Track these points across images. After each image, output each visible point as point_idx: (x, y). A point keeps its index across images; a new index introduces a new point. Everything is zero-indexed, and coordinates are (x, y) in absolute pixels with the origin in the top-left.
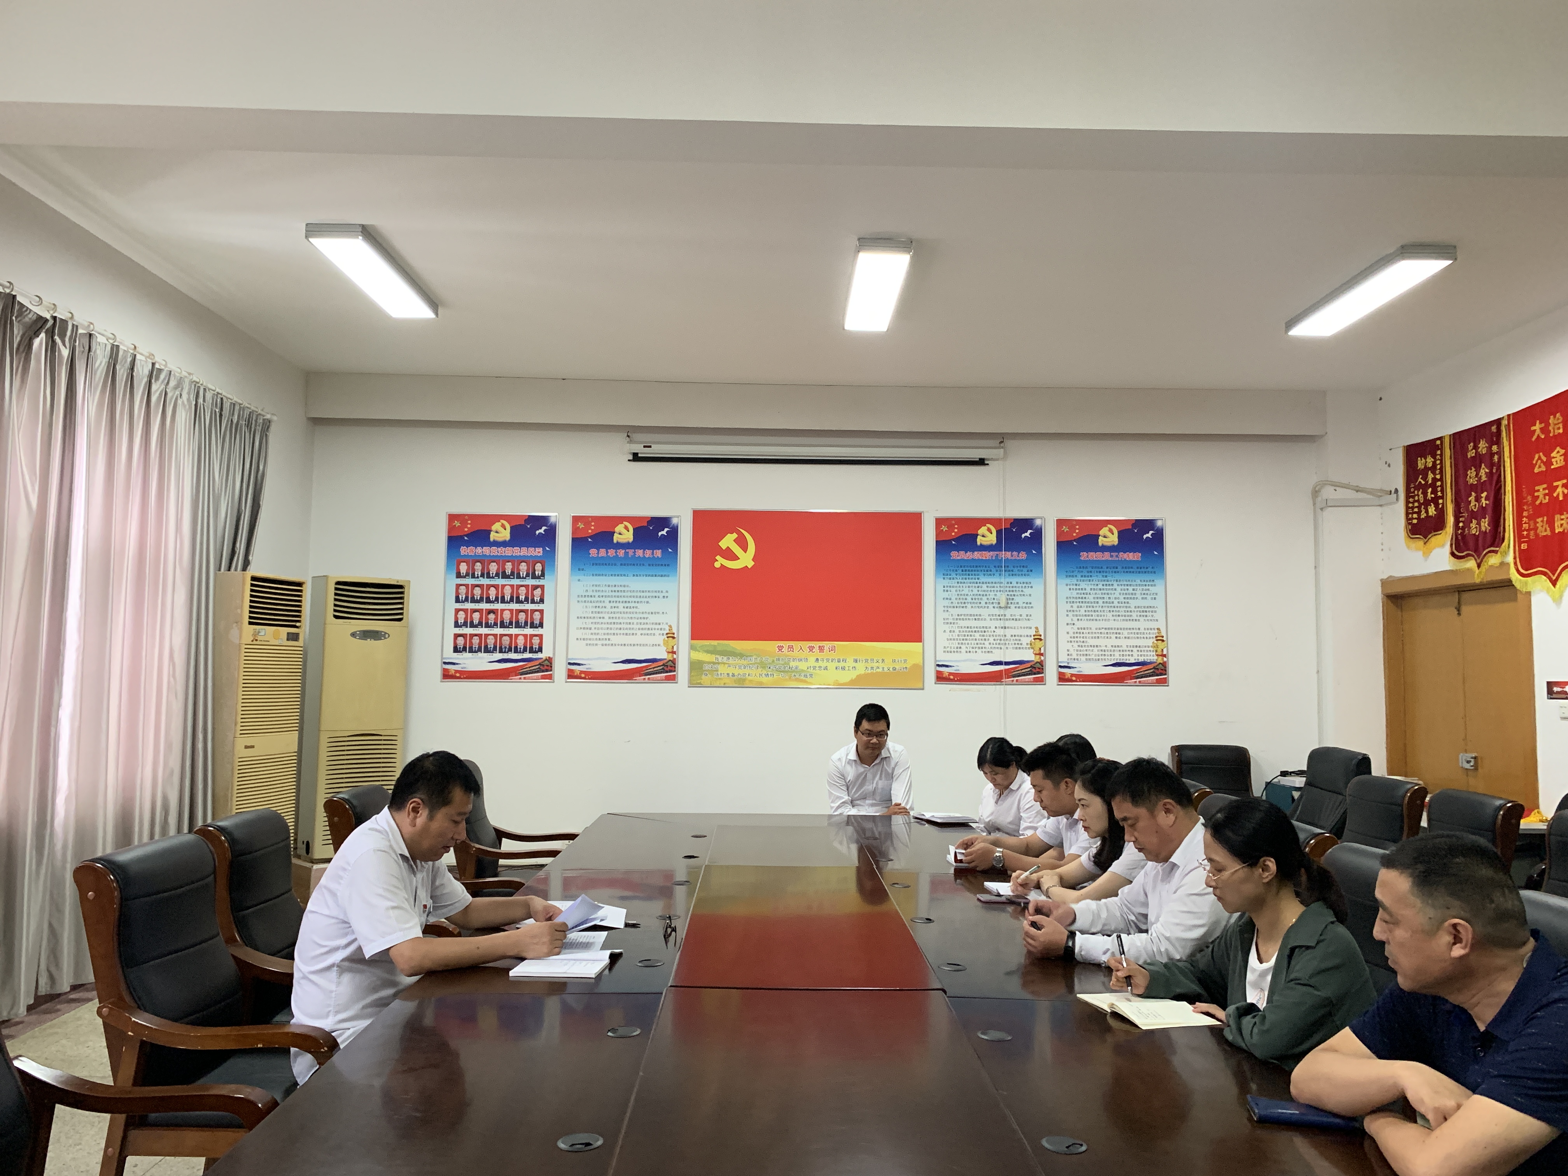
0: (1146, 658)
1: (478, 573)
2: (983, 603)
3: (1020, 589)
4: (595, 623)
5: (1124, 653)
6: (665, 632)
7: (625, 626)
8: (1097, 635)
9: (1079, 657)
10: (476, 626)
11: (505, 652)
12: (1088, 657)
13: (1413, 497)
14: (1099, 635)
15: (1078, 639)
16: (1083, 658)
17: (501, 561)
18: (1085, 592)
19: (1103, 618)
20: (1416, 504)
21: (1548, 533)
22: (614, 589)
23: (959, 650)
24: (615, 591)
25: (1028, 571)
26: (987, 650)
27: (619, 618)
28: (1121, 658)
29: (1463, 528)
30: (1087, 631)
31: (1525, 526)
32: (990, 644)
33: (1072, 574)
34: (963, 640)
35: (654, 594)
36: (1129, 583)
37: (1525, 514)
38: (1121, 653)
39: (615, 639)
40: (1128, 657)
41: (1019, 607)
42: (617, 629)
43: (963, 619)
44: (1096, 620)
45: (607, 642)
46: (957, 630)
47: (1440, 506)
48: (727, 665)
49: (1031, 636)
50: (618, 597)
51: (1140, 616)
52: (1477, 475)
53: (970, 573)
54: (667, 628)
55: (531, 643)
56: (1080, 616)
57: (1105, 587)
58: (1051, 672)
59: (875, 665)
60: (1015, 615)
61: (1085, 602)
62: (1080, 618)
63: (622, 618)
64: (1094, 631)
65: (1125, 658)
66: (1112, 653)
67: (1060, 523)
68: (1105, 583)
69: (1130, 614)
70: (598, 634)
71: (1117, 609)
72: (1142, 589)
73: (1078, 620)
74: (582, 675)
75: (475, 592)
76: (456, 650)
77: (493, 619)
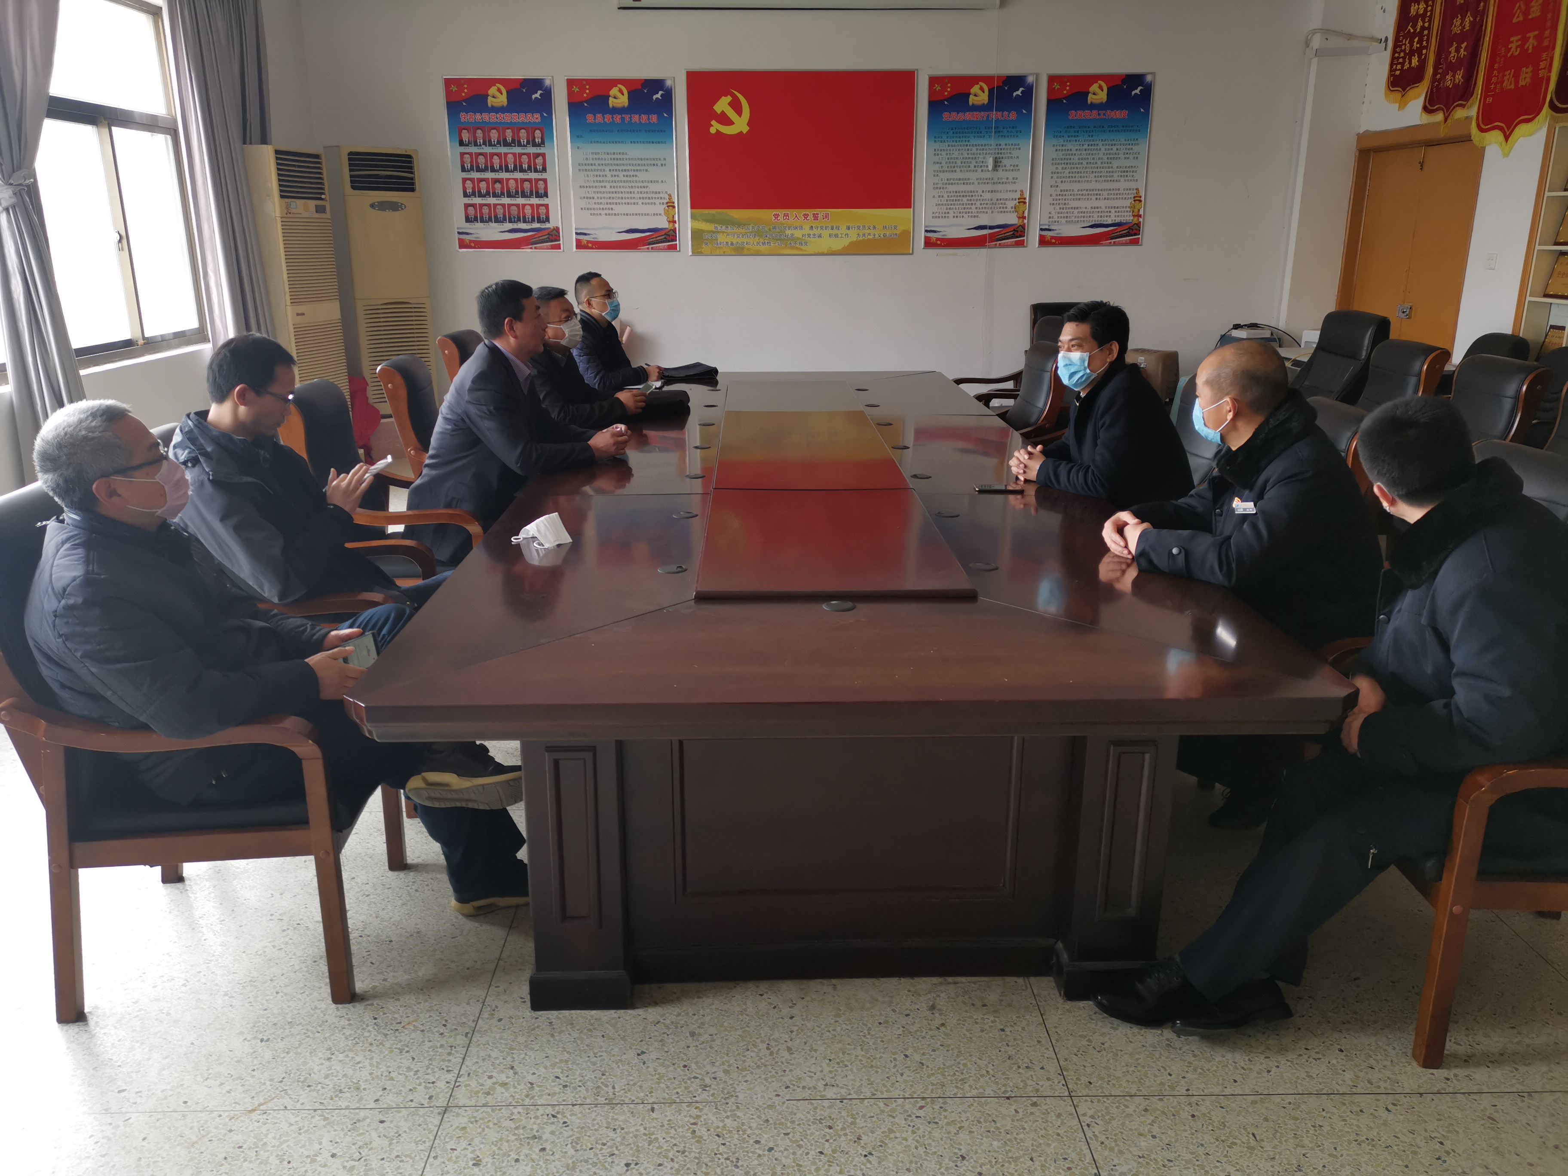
0: (1122, 219)
1: (480, 141)
2: (972, 166)
3: (1009, 151)
4: (598, 192)
5: (1103, 214)
6: (665, 201)
7: (627, 195)
8: (1078, 197)
9: (1060, 220)
10: (484, 196)
11: (514, 222)
12: (1068, 219)
13: (1401, 46)
14: (1081, 197)
15: (1061, 202)
16: (1064, 220)
17: (501, 128)
18: (1070, 152)
19: (1085, 179)
20: (1402, 54)
21: (1512, 87)
22: (613, 156)
23: (947, 215)
24: (614, 159)
25: (1017, 132)
26: (973, 215)
27: (620, 187)
28: (1100, 219)
29: (1439, 81)
30: (1070, 193)
31: (1494, 80)
32: (976, 208)
33: (1059, 134)
34: (951, 205)
35: (653, 162)
36: (1113, 142)
37: (1496, 66)
38: (1100, 214)
39: (618, 209)
40: (1105, 219)
41: (1006, 170)
42: (619, 198)
43: (952, 184)
44: (1079, 182)
45: (611, 212)
46: (946, 195)
47: (1423, 57)
48: (725, 234)
49: (1015, 200)
50: (617, 165)
51: (1121, 176)
52: (1461, 24)
53: (961, 135)
54: (667, 197)
55: (538, 212)
56: (1064, 177)
57: (1090, 147)
58: (1033, 236)
59: (867, 231)
60: (1002, 178)
61: (1070, 163)
62: (1064, 180)
63: (623, 187)
64: (1076, 192)
65: (1103, 219)
66: (1091, 215)
67: (1052, 79)
68: (1090, 143)
69: (1111, 174)
70: (601, 203)
71: (1099, 170)
72: (1126, 149)
73: (1062, 182)
74: (590, 245)
75: (479, 161)
76: (468, 220)
77: (499, 189)
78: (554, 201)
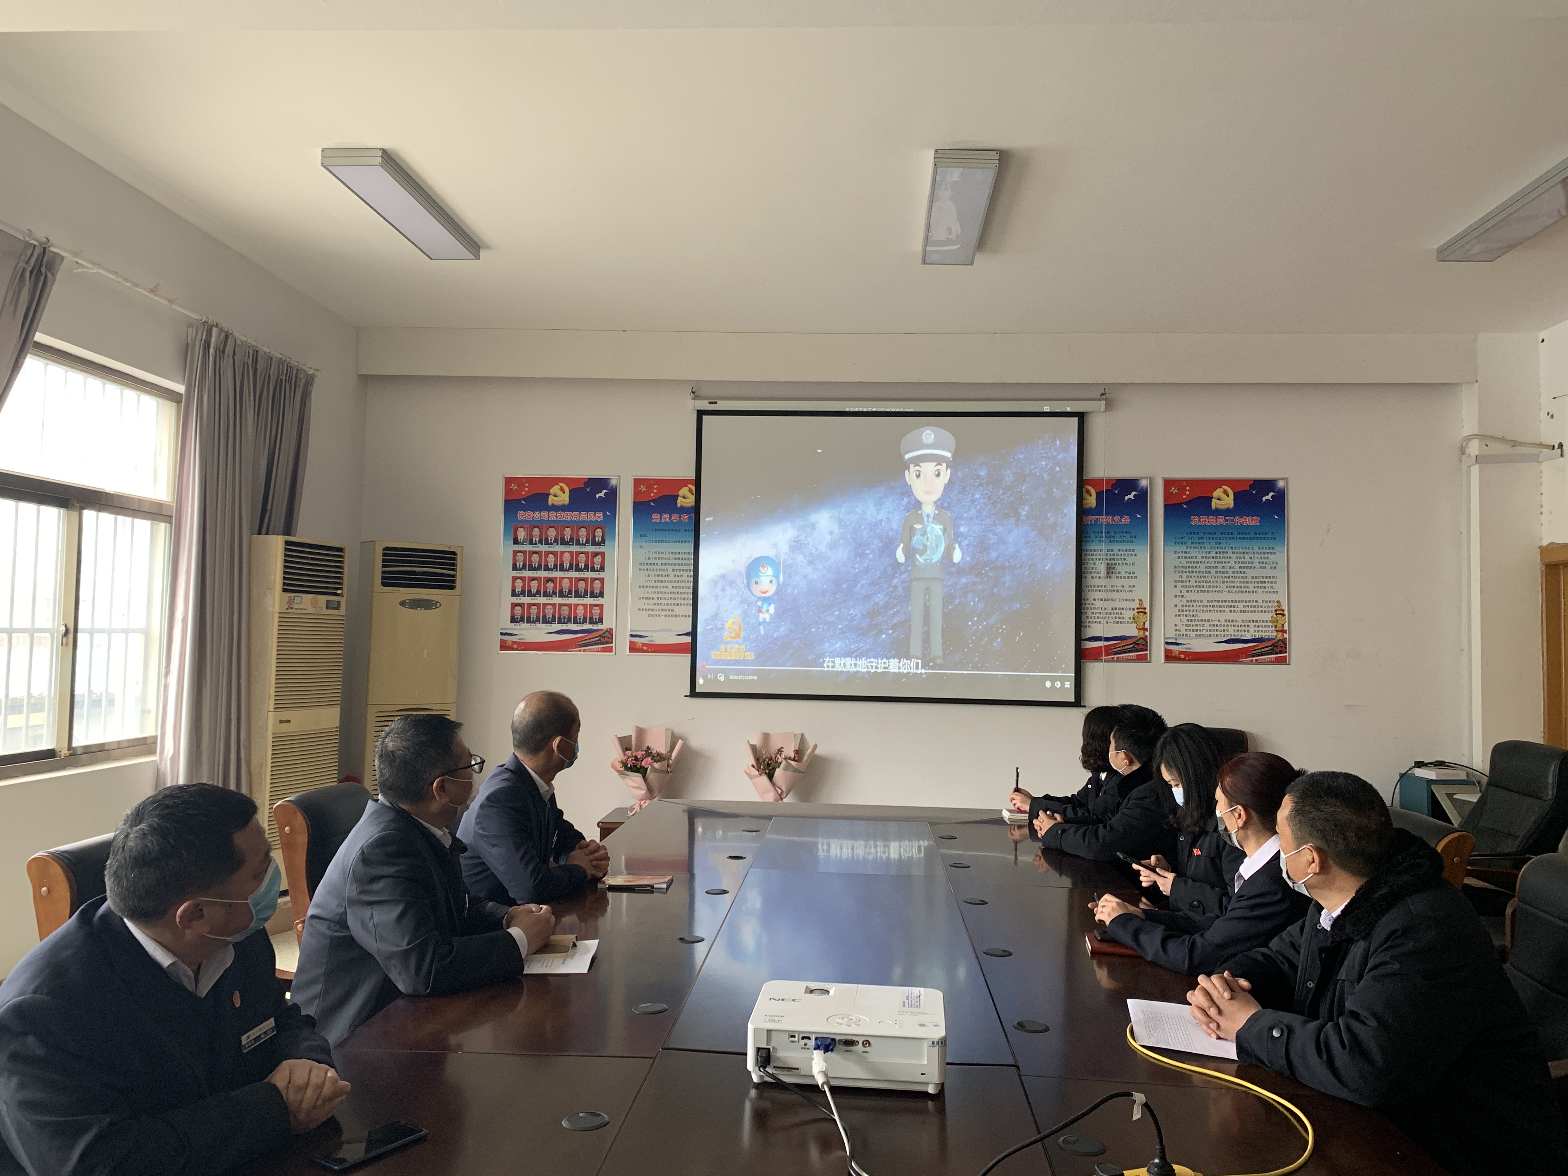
0: (1264, 634)
3: (1124, 557)
4: (659, 593)
5: (1240, 628)
8: (1209, 609)
9: (1188, 633)
11: (564, 623)
12: (1198, 633)
14: (1212, 609)
15: (1188, 613)
16: (1193, 634)
17: (560, 526)
18: (1196, 560)
19: (1215, 589)
22: (677, 556)
24: (679, 559)
25: (1131, 537)
27: (683, 587)
28: (1236, 633)
30: (1198, 604)
32: (1088, 617)
33: (1181, 541)
36: (1245, 551)
38: (1236, 629)
39: (678, 610)
40: (1243, 633)
41: (1121, 578)
42: (681, 599)
44: (1208, 592)
45: (670, 613)
50: (682, 565)
51: (1258, 587)
55: (591, 613)
56: (1189, 587)
57: (1218, 555)
58: (1158, 650)
60: (1116, 586)
61: (1196, 572)
62: (1189, 589)
63: (686, 587)
64: (1206, 603)
65: (1240, 633)
66: (1226, 628)
67: (1169, 483)
68: (1220, 550)
69: (1246, 585)
70: (661, 604)
71: (1230, 579)
72: (1261, 558)
73: (1188, 591)
74: (645, 648)
75: (533, 559)
76: (513, 620)
77: (551, 588)
78: (608, 601)
